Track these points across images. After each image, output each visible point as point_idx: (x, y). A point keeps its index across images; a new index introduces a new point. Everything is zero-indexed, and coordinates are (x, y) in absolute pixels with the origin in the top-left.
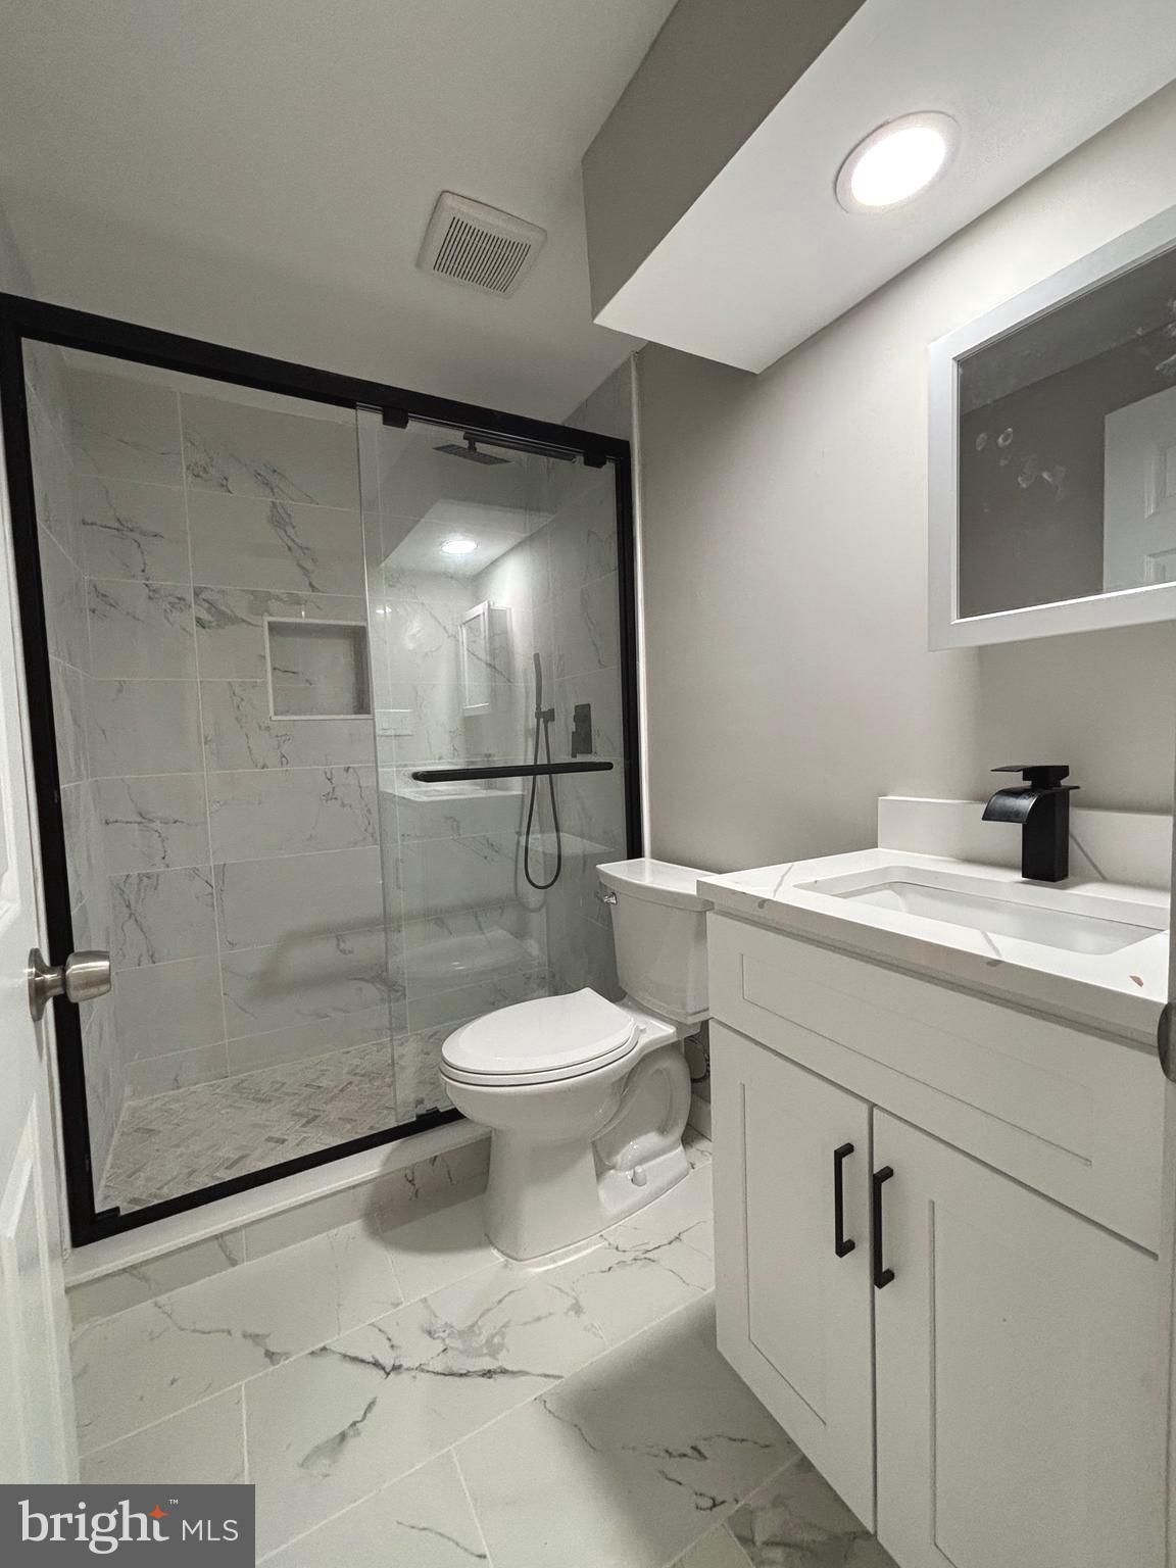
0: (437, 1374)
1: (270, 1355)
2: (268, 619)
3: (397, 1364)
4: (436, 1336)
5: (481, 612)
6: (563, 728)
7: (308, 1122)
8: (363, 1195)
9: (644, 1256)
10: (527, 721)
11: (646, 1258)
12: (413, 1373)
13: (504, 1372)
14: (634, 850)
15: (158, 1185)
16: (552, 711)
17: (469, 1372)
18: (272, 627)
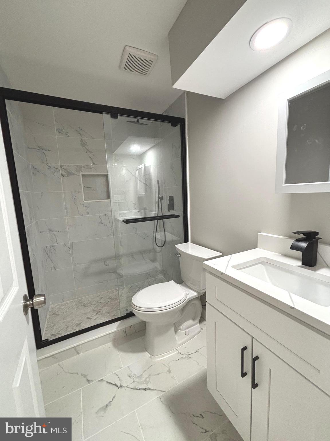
0: (131, 388)
1: (88, 381)
2: (81, 173)
3: (121, 385)
4: (132, 377)
5: (142, 167)
6: (166, 202)
7: (98, 313)
8: (112, 336)
9: (188, 356)
10: (155, 199)
11: (189, 357)
12: (125, 388)
13: (149, 389)
14: (186, 240)
15: (59, 331)
16: (162, 197)
17: (140, 389)
18: (82, 175)
